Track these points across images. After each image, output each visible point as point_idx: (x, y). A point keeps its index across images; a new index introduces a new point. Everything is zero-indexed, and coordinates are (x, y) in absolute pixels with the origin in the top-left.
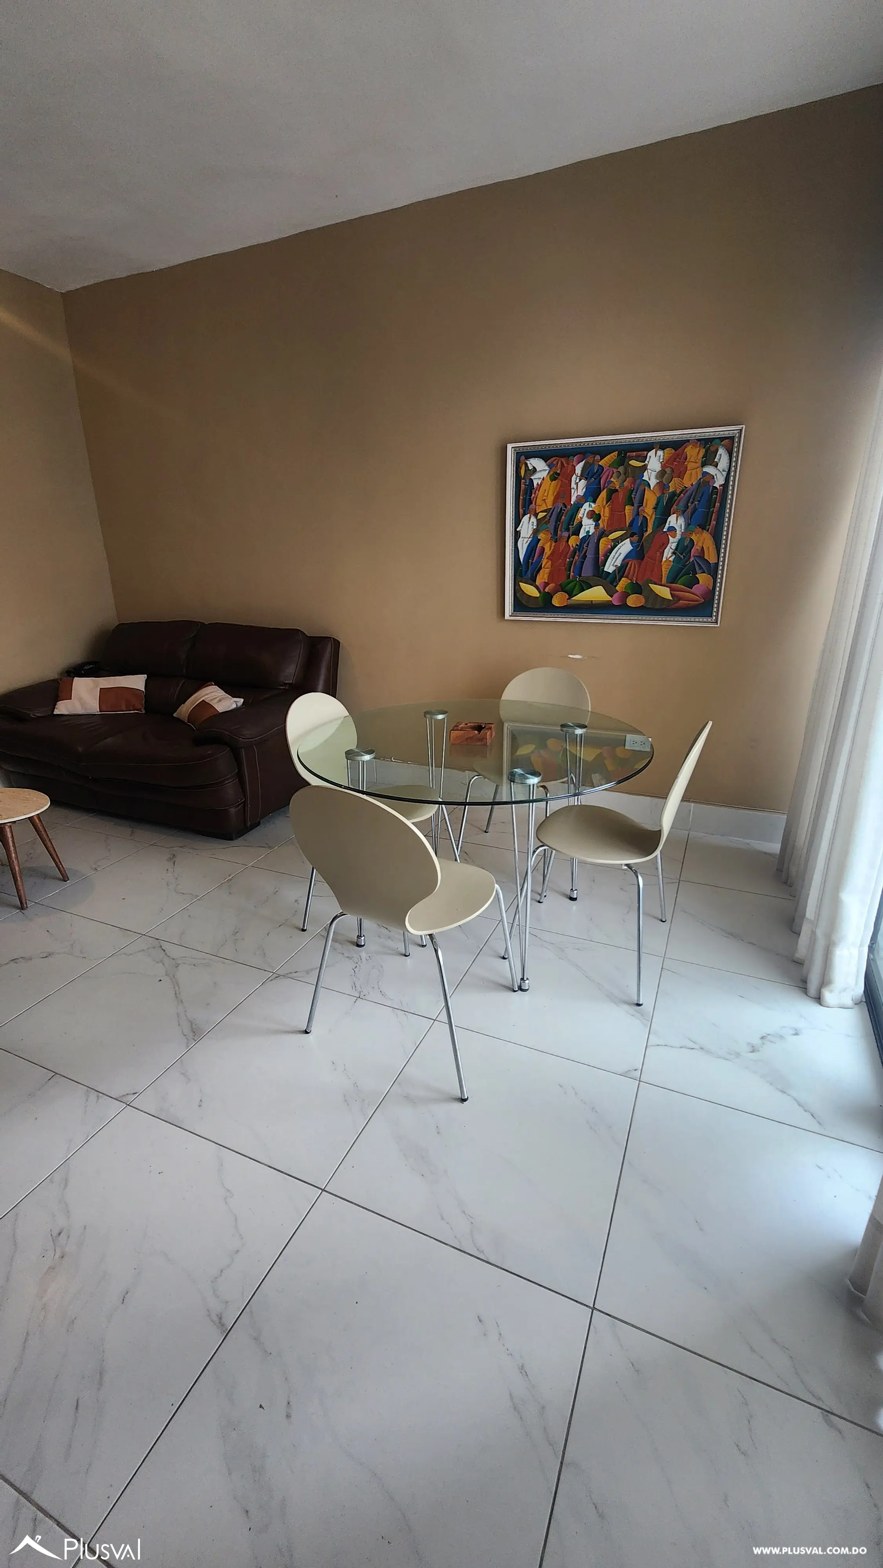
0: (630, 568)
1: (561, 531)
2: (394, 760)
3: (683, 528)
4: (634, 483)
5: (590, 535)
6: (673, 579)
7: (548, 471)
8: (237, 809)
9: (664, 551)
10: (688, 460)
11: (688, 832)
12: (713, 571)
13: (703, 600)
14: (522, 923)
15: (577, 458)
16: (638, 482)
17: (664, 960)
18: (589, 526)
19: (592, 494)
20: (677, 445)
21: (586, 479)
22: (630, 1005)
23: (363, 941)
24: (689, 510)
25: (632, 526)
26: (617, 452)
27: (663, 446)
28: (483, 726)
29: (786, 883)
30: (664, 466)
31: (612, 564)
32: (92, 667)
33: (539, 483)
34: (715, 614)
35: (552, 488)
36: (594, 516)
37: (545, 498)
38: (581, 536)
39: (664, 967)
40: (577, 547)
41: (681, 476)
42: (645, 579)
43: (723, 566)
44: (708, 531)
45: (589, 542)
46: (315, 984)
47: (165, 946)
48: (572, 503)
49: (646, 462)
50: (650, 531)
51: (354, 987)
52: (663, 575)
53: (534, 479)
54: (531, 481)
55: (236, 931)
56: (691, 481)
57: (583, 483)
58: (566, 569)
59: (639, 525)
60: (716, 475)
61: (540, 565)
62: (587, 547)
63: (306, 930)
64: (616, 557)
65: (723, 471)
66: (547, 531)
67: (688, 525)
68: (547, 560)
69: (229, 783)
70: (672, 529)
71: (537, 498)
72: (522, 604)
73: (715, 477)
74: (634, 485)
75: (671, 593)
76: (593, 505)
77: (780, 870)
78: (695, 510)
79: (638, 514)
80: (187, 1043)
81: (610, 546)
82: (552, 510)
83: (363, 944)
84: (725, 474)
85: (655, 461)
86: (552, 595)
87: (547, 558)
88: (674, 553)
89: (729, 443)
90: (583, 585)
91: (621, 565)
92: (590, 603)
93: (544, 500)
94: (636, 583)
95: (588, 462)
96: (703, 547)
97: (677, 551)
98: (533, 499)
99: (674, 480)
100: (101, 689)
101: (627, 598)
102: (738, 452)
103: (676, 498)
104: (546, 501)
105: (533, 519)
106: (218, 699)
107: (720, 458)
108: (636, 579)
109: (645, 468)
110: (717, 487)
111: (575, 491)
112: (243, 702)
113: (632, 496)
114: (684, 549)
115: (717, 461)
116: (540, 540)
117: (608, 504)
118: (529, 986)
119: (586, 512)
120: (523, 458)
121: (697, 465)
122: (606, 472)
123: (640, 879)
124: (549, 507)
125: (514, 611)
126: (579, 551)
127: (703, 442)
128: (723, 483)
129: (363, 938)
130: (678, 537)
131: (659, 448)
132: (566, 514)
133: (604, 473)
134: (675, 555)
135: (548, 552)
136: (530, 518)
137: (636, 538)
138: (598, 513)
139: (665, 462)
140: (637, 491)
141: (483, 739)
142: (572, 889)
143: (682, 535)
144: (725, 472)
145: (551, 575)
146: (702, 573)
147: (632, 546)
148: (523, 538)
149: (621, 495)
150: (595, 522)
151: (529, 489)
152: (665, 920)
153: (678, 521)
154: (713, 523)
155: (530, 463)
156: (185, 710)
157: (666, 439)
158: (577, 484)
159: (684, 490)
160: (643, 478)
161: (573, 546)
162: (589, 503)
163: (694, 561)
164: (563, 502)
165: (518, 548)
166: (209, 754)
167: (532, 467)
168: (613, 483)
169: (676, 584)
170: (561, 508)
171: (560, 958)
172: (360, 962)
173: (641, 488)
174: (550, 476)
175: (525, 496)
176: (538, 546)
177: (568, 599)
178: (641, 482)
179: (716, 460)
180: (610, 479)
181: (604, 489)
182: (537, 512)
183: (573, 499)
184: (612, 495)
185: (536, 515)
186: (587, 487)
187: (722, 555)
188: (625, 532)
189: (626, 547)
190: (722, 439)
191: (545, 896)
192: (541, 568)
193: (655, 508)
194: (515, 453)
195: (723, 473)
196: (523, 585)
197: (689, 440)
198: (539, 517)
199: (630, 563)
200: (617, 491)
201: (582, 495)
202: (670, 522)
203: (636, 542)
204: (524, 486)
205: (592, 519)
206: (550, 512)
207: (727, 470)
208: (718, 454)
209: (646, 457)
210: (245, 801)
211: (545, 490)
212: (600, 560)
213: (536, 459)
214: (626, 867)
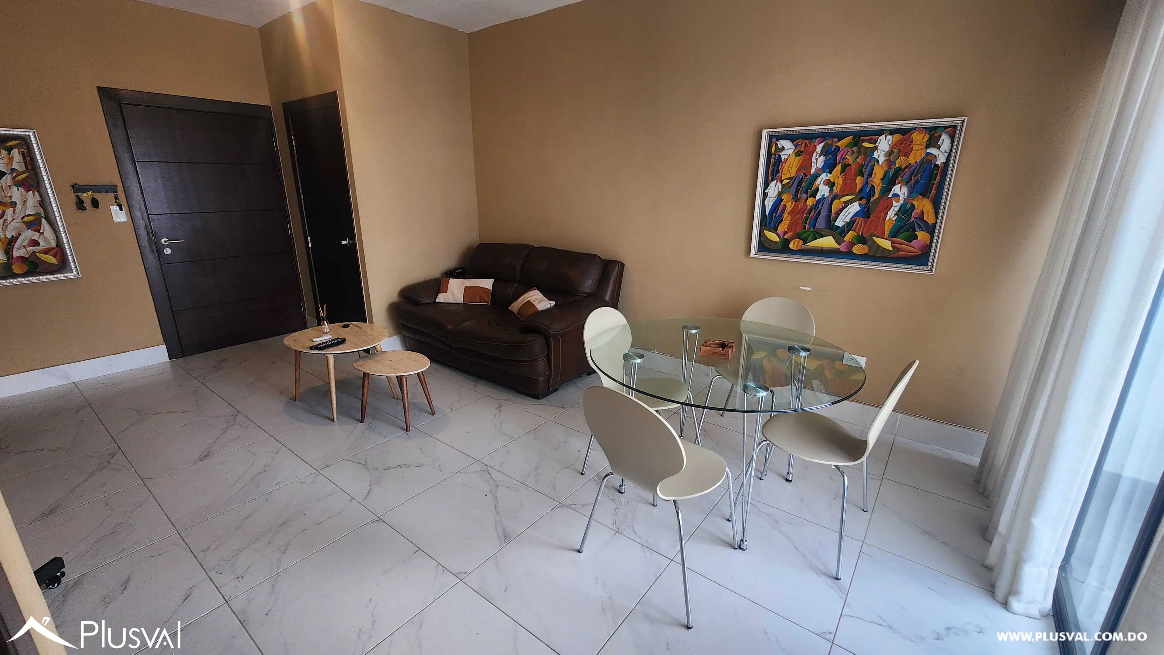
0: (857, 224)
1: (801, 194)
2: (656, 352)
3: (906, 195)
4: (865, 159)
5: (825, 198)
6: (894, 234)
7: (794, 149)
8: (544, 379)
9: (888, 212)
10: (913, 143)
11: (894, 436)
12: (931, 230)
13: (920, 253)
14: (746, 494)
15: (818, 140)
16: (868, 159)
17: (863, 544)
18: (825, 191)
19: (829, 167)
20: (905, 132)
21: (825, 155)
22: (830, 578)
23: (623, 489)
24: (913, 181)
25: (861, 192)
26: (852, 136)
27: (892, 132)
28: (726, 344)
29: (982, 494)
30: (892, 147)
31: (842, 220)
32: (461, 271)
33: (786, 158)
34: (930, 264)
35: (795, 163)
36: (830, 184)
37: (789, 169)
38: (817, 198)
39: (861, 551)
40: (813, 206)
41: (907, 155)
42: (869, 233)
43: (940, 226)
44: (928, 198)
45: (823, 203)
46: (589, 517)
47: (492, 471)
48: (812, 173)
49: (877, 144)
50: (876, 196)
51: (615, 523)
52: (886, 231)
53: (782, 155)
54: (780, 156)
55: (537, 467)
56: (915, 158)
57: (822, 158)
58: (802, 222)
59: (868, 191)
60: (938, 155)
61: (782, 218)
62: (822, 206)
63: (584, 474)
64: (846, 215)
65: (945, 152)
66: (789, 193)
67: (910, 193)
68: (787, 215)
69: (541, 360)
70: (896, 196)
71: (783, 169)
72: (764, 246)
73: (937, 157)
74: (865, 161)
75: (892, 245)
76: (829, 175)
77: (978, 481)
78: (917, 181)
79: (867, 183)
80: (500, 544)
81: (841, 207)
82: (795, 178)
83: (623, 491)
84: (946, 154)
85: (884, 144)
86: (790, 241)
87: (788, 214)
88: (896, 214)
89: (952, 131)
90: (817, 235)
91: (850, 221)
92: (821, 248)
93: (789, 171)
94: (862, 235)
95: (828, 144)
96: (923, 211)
97: (899, 212)
98: (780, 170)
99: (900, 158)
100: (465, 287)
101: (853, 247)
102: (959, 138)
103: (901, 172)
104: (790, 171)
105: (779, 185)
106: (538, 300)
107: (943, 142)
108: (862, 232)
109: (875, 148)
110: (938, 165)
111: (815, 165)
112: (555, 304)
113: (863, 169)
114: (906, 211)
115: (940, 144)
116: (783, 200)
117: (842, 174)
118: (747, 547)
119: (823, 180)
120: (774, 139)
121: (922, 147)
122: (842, 150)
123: (846, 478)
124: (792, 176)
125: (758, 251)
126: (815, 209)
127: (928, 130)
128: (945, 161)
129: (623, 487)
130: (901, 201)
131: (889, 134)
132: (806, 181)
133: (841, 151)
134: (897, 215)
135: (789, 209)
136: (776, 183)
137: (863, 201)
138: (833, 181)
139: (893, 144)
140: (867, 167)
141: (725, 355)
142: (788, 473)
143: (904, 200)
144: (947, 153)
145: (790, 227)
146: (920, 231)
147: (860, 208)
148: (769, 197)
149: (853, 168)
150: (830, 188)
151: (777, 162)
152: (866, 511)
153: (902, 189)
154: (933, 192)
155: (780, 144)
156: (516, 306)
157: (895, 127)
158: (817, 159)
159: (909, 166)
160: (873, 156)
161: (810, 205)
162: (825, 173)
163: (914, 221)
164: (804, 172)
165: (765, 205)
166: (529, 340)
167: (781, 146)
168: (847, 159)
169: (897, 238)
170: (803, 177)
171: (774, 528)
172: (620, 505)
173: (871, 164)
174: (795, 154)
175: (773, 167)
176: (781, 204)
177: (802, 245)
178: (871, 159)
179: (938, 144)
180: (845, 156)
181: (839, 164)
182: (783, 179)
183: (813, 171)
184: (845, 169)
185: (781, 181)
186: (825, 162)
187: (940, 218)
188: (855, 196)
189: (855, 208)
190: (945, 127)
191: (766, 475)
192: (782, 220)
193: (882, 179)
194: (769, 136)
195: (945, 154)
196: (767, 233)
197: (916, 128)
198: (783, 184)
199: (857, 220)
200: (850, 165)
201: (821, 167)
202: (894, 190)
203: (864, 204)
204: (773, 160)
205: (828, 186)
206: (794, 179)
207: (948, 152)
208: (941, 139)
209: (877, 140)
210: (549, 374)
211: (791, 163)
212: (832, 217)
213: (785, 140)
214: (834, 467)
